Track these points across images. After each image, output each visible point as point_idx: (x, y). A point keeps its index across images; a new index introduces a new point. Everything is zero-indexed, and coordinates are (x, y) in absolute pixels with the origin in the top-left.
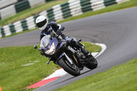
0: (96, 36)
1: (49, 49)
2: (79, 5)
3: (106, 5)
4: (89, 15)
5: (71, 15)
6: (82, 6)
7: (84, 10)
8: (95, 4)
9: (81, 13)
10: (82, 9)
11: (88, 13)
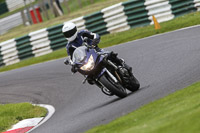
0: (40, 94)
1: (85, 63)
3: (54, 49)
4: (29, 64)
5: (4, 64)
6: (19, 50)
7: (21, 57)
8: (38, 47)
9: (18, 61)
10: (19, 54)
11: (28, 60)
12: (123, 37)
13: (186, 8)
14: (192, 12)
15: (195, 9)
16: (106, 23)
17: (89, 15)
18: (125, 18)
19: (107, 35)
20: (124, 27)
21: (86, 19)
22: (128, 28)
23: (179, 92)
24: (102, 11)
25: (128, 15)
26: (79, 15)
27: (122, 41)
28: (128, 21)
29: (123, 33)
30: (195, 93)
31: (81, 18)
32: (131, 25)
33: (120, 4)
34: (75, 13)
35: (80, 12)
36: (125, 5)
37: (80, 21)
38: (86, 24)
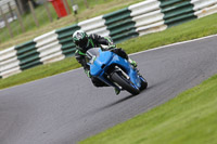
12: (57, 68)
13: (126, 34)
14: (133, 38)
15: (137, 34)
16: (38, 53)
17: (21, 45)
18: (60, 47)
19: (40, 66)
20: (58, 57)
21: (17, 49)
22: (63, 57)
23: (119, 126)
24: (35, 40)
25: (62, 44)
26: (10, 45)
27: (57, 72)
28: (63, 49)
29: (57, 63)
30: (136, 126)
31: (13, 48)
32: (66, 54)
33: (54, 31)
34: (6, 43)
35: (12, 41)
36: (59, 33)
37: (11, 51)
38: (18, 55)
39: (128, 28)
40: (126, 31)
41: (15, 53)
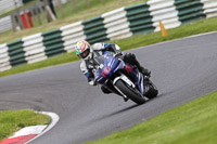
0: (40, 101)
2: (6, 54)
3: (48, 56)
4: (23, 71)
6: (11, 56)
7: (13, 63)
8: (31, 53)
9: (10, 67)
10: (11, 61)
11: (21, 66)
13: (194, 15)
14: (201, 19)
15: (204, 16)
16: (106, 29)
17: (88, 20)
20: (125, 34)
22: (130, 35)
24: (103, 16)
25: (131, 21)
26: (77, 20)
28: (131, 27)
31: (80, 23)
33: (122, 9)
36: (128, 10)
37: (78, 26)
38: (85, 30)
39: (196, 9)
40: (194, 12)
41: (82, 28)
